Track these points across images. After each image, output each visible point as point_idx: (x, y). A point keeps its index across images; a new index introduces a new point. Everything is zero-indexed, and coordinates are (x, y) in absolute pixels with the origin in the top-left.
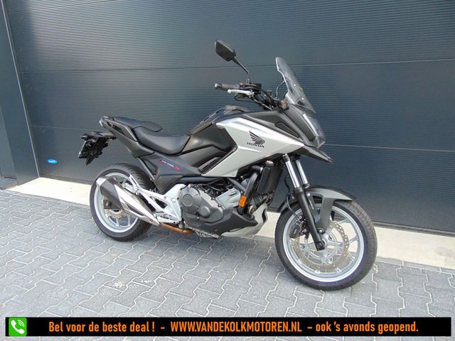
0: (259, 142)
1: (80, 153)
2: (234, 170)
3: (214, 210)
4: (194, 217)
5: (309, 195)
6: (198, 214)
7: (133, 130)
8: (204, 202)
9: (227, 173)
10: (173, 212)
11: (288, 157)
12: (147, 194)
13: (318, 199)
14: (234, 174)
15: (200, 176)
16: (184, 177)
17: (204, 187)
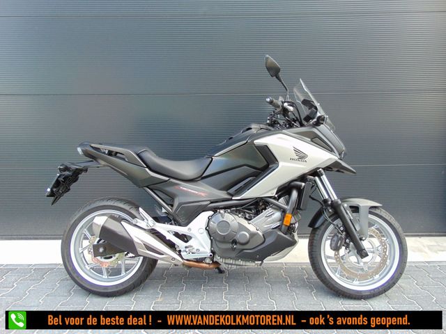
0: (302, 157)
1: (49, 190)
2: (273, 189)
3: (253, 235)
4: (229, 246)
5: (345, 205)
6: (235, 242)
7: (138, 155)
8: (242, 227)
9: (265, 193)
10: (200, 245)
11: (323, 171)
12: (163, 228)
13: (355, 209)
14: (273, 193)
15: (231, 200)
16: (212, 203)
17: (236, 211)
